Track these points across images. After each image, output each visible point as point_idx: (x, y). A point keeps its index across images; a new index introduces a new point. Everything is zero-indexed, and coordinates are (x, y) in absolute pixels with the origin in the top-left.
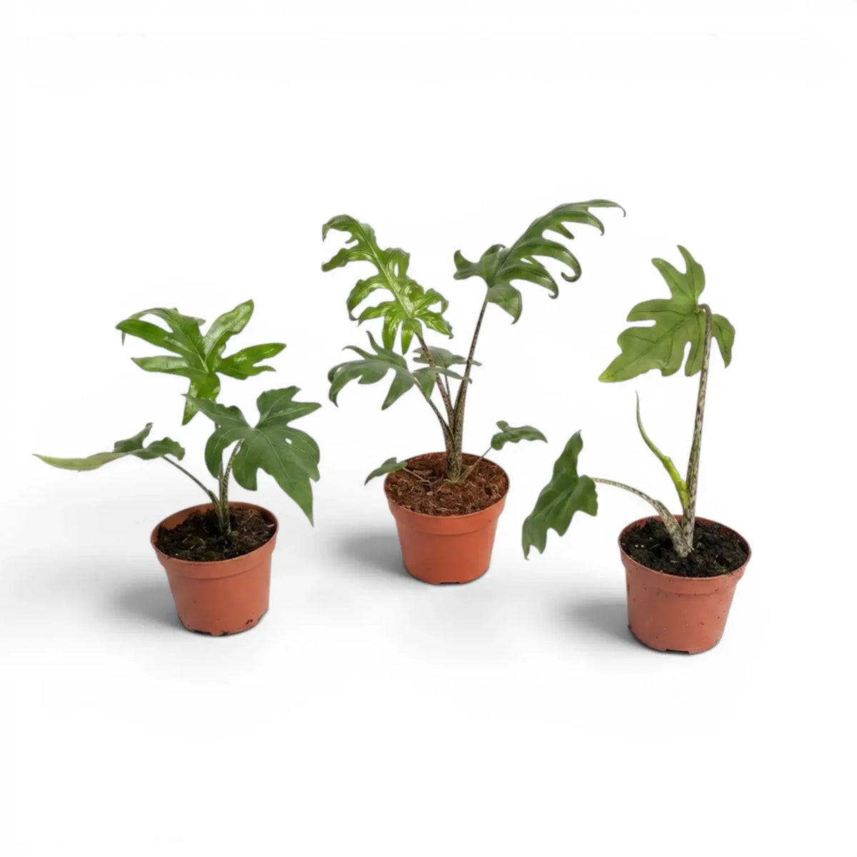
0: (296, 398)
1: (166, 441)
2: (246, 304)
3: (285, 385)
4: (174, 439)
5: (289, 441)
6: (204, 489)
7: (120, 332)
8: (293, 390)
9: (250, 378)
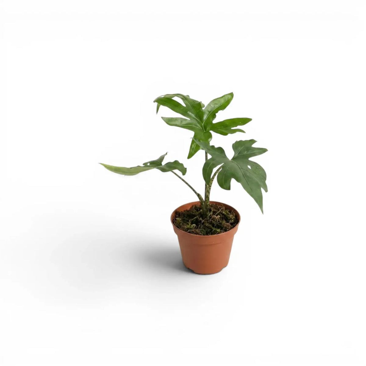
0: (254, 146)
1: (176, 162)
2: (229, 94)
3: (248, 139)
4: (180, 162)
5: (249, 167)
6: (196, 192)
7: (156, 104)
8: (253, 141)
9: (229, 135)
